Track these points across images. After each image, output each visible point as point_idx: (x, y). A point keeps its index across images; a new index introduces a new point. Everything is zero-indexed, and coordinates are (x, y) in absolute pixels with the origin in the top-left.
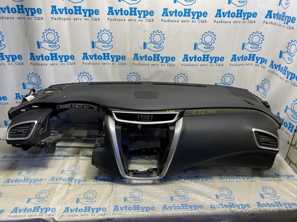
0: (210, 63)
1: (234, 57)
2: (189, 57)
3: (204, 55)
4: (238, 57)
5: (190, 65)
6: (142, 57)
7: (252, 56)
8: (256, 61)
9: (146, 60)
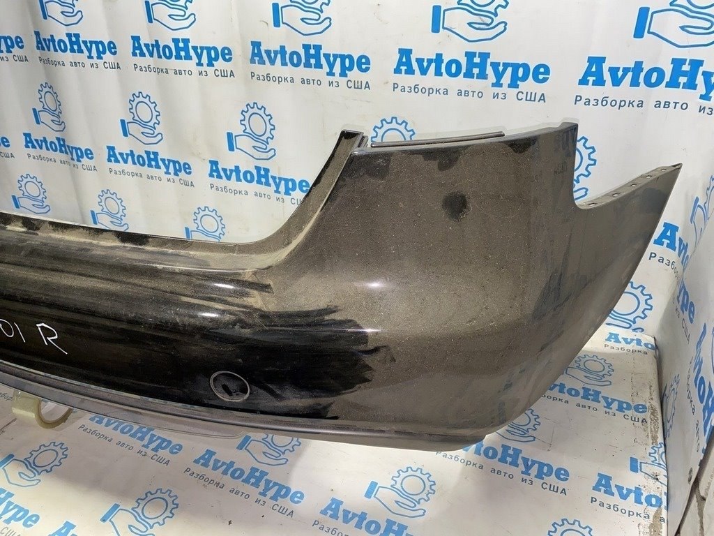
0: (493, 85)
1: (594, 69)
2: (417, 60)
3: (470, 56)
4: (614, 71)
5: (420, 88)
6: (273, 55)
7: (686, 68)
8: (704, 92)
9: (284, 64)
